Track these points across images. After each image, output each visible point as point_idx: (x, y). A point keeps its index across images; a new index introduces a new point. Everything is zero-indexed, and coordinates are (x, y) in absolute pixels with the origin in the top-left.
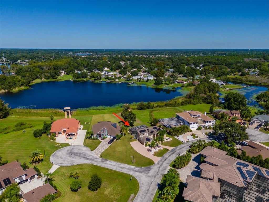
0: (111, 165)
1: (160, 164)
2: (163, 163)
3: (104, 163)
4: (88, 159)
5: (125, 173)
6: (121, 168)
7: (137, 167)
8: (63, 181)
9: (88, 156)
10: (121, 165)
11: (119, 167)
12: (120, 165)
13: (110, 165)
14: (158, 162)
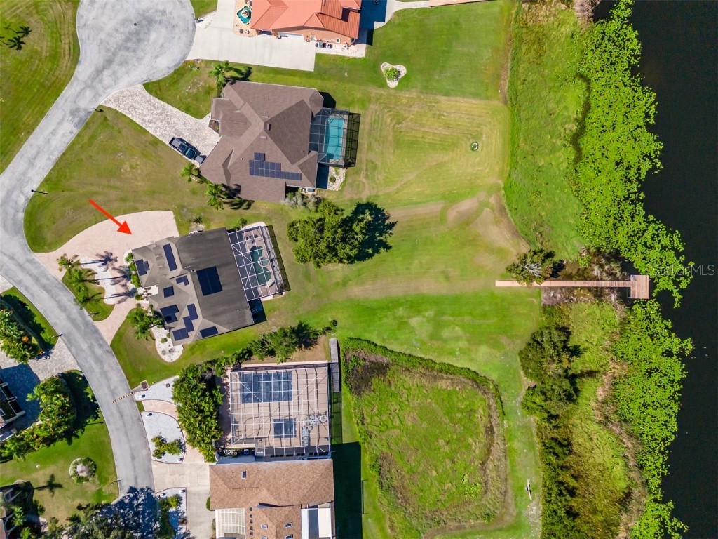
0: (53, 133)
1: (28, 265)
2: (31, 275)
3: (68, 114)
4: (99, 72)
5: (11, 164)
6: (34, 159)
7: (27, 199)
8: (9, 12)
9: (114, 73)
10: (49, 159)
11: (38, 153)
12: (46, 156)
13: (54, 130)
14: (37, 262)
